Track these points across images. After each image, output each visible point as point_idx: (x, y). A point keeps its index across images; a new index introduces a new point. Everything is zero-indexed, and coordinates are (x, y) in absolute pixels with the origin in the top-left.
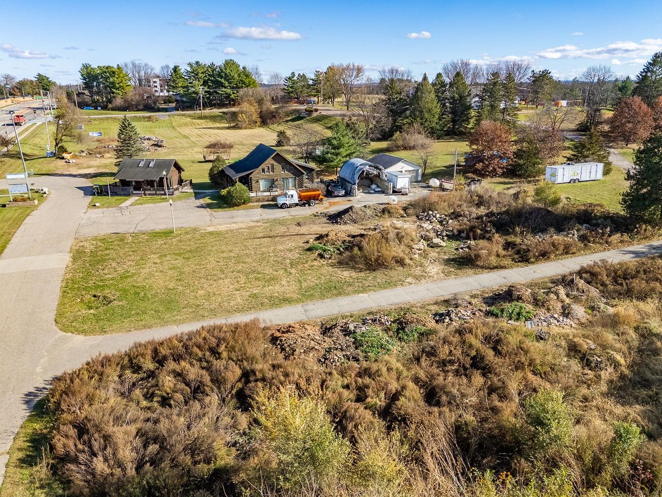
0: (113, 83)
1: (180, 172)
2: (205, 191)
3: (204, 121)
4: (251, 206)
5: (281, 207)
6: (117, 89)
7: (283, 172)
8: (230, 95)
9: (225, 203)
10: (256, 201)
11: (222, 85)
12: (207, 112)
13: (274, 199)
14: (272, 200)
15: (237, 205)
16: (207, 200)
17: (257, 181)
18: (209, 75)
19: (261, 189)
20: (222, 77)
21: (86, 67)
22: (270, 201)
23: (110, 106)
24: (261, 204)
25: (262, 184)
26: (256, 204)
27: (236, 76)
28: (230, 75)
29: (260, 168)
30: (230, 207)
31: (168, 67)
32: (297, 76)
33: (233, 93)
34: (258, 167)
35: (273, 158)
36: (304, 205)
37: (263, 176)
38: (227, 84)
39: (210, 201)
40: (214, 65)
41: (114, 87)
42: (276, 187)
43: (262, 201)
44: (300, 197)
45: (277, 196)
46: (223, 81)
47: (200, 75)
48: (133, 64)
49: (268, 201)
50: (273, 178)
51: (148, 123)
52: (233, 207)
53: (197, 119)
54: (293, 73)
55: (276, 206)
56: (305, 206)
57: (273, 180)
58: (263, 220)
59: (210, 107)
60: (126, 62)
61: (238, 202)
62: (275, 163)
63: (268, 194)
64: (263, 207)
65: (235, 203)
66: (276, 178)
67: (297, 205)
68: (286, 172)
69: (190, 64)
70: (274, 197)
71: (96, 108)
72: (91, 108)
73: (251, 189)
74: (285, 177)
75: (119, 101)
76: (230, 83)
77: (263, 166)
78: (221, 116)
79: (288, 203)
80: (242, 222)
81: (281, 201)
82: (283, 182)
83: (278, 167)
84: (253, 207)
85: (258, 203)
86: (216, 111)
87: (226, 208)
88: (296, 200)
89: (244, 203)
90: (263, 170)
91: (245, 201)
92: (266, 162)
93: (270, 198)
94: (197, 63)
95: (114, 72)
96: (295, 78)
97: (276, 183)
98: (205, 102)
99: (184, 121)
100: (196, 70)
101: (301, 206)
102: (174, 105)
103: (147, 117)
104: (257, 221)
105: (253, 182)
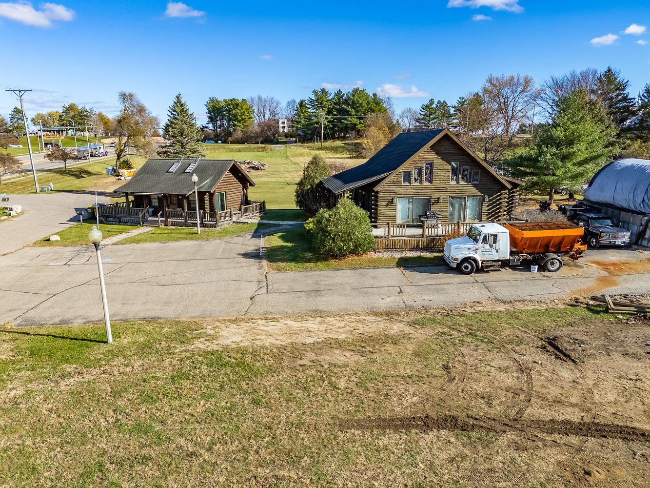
0: (235, 116)
1: (245, 188)
2: (281, 223)
3: (323, 151)
4: (371, 261)
5: (459, 269)
6: (239, 121)
7: (453, 183)
8: (356, 125)
9: (310, 250)
10: (387, 248)
11: (347, 113)
12: (329, 143)
13: (434, 244)
14: (427, 248)
15: (335, 257)
16: (275, 241)
17: (391, 202)
18: (335, 104)
19: (399, 221)
20: (348, 105)
21: (212, 100)
22: (422, 249)
23: (230, 139)
24: (398, 255)
25: (402, 210)
26: (384, 255)
27: (365, 104)
28: (358, 102)
29: (400, 170)
30: (317, 260)
31: (294, 102)
32: (436, 103)
33: (360, 123)
34: (395, 168)
35: (432, 148)
36: (526, 266)
37: (406, 189)
38: (353, 112)
39: (280, 243)
40: (341, 92)
41: (236, 119)
42: (435, 216)
43: (402, 249)
44: (513, 241)
45: (444, 237)
46: (349, 109)
47: (325, 103)
48: (260, 98)
49: (416, 248)
50: (427, 195)
51: (262, 153)
52: (326, 259)
53: (316, 150)
54: (432, 99)
55: (441, 265)
56: (529, 270)
57: (429, 200)
58: (409, 309)
59: (333, 139)
60: (253, 97)
61: (340, 249)
62: (438, 161)
63: (419, 231)
64: (404, 264)
65: (331, 250)
66: (434, 197)
67: (505, 264)
68: (462, 182)
69: (315, 92)
70: (432, 240)
71: (216, 142)
72: (212, 142)
73: (374, 219)
74: (458, 193)
75: (239, 134)
76: (358, 111)
77: (407, 165)
78: (343, 147)
79: (478, 257)
80: (341, 314)
81: (458, 250)
82: (452, 205)
83: (443, 169)
84: (376, 265)
85: (389, 254)
86: (338, 143)
87: (309, 261)
88: (503, 249)
89: (354, 252)
90: (408, 177)
91: (356, 247)
92: (416, 157)
93: (423, 243)
94: (323, 90)
95: (237, 105)
96: (434, 106)
97: (435, 208)
98: (328, 134)
99: (300, 152)
100: (320, 99)
101: (514, 268)
102: (294, 139)
103: (262, 147)
104: (390, 314)
105: (382, 204)
